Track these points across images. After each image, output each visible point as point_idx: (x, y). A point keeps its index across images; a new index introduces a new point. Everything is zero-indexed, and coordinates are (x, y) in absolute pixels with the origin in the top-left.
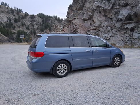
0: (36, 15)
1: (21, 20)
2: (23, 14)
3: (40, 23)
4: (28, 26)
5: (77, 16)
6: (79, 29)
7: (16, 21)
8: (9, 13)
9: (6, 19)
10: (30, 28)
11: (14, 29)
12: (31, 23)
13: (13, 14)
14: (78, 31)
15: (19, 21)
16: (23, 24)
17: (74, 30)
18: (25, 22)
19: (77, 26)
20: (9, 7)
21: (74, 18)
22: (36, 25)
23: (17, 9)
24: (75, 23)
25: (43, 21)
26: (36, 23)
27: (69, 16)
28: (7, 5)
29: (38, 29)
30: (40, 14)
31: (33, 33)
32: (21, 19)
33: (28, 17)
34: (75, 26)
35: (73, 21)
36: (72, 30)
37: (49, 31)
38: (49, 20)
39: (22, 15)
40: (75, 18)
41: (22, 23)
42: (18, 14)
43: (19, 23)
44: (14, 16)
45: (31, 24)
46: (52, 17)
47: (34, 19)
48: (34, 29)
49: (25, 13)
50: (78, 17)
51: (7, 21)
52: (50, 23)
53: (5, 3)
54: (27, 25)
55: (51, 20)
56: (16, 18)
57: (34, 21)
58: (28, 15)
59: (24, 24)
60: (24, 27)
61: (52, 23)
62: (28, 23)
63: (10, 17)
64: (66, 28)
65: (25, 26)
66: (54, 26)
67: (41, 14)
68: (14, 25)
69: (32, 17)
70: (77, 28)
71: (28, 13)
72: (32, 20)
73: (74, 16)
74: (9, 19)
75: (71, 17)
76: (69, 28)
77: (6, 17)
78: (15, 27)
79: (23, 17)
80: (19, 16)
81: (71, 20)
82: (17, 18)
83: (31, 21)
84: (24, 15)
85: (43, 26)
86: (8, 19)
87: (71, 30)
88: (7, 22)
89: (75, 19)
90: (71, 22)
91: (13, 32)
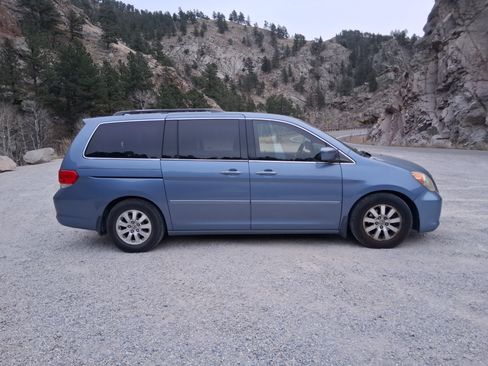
0: (331, 41)
1: (282, 64)
2: (290, 41)
3: (342, 65)
4: (303, 80)
5: (467, 22)
6: (468, 77)
7: (267, 67)
8: (249, 45)
9: (240, 65)
10: (307, 87)
11: (259, 93)
12: (311, 67)
13: (260, 46)
14: (462, 86)
15: (276, 67)
16: (287, 77)
17: (450, 80)
18: (293, 69)
19: (464, 63)
20: (249, 24)
21: (455, 34)
22: (326, 74)
23: (273, 26)
24: (456, 52)
25: (352, 58)
26: (327, 66)
27: (434, 25)
28: (246, 19)
29: (331, 87)
30: (344, 32)
31: (315, 103)
32: (283, 58)
33: (305, 48)
34: (452, 66)
35: (446, 43)
36: (439, 81)
37: (370, 91)
38: (376, 51)
39: (285, 45)
40: (460, 29)
41: (284, 71)
42: (274, 43)
43: (276, 74)
44: (263, 51)
45: (311, 71)
46: (386, 38)
47: (324, 54)
48: (318, 88)
49: (297, 36)
50: (470, 28)
51: (244, 70)
52: (379, 61)
53: (238, 14)
54: (297, 75)
55: (381, 51)
56: (268, 57)
57: (322, 60)
58: (305, 42)
59: (291, 74)
60: (290, 86)
61: (385, 59)
62: (302, 70)
63: (250, 55)
64: (416, 75)
65: (293, 80)
66: (387, 71)
67: (351, 31)
68: (260, 81)
69: (318, 46)
70: (462, 71)
71: (303, 37)
72: (314, 58)
73: (456, 25)
74: (248, 63)
75: (442, 31)
76: (428, 75)
77: (240, 58)
78: (263, 85)
79: (288, 54)
80: (277, 51)
81: (438, 43)
82: (270, 57)
83: (313, 63)
84: (291, 45)
85: (350, 74)
86: (246, 65)
87: (436, 83)
88: (241, 73)
89: (457, 35)
90: (438, 51)
91: (256, 104)
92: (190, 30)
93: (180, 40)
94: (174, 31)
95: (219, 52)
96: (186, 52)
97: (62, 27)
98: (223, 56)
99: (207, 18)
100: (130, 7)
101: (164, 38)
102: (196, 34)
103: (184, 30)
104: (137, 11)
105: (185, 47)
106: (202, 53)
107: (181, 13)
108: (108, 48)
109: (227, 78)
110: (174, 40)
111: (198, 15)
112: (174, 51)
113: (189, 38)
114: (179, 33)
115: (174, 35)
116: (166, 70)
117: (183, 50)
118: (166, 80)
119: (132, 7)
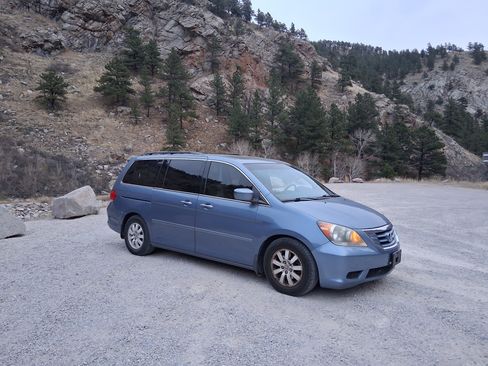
92: (438, 64)
93: (425, 76)
94: (420, 67)
95: (473, 86)
96: (431, 87)
97: (305, 76)
98: (477, 89)
99: (461, 50)
100: (378, 49)
101: (407, 76)
102: (445, 68)
103: (431, 66)
104: (384, 52)
105: (431, 83)
106: (450, 88)
107: (430, 49)
108: (343, 91)
109: (479, 113)
110: (419, 76)
111: (450, 48)
112: (418, 88)
113: (437, 73)
114: (425, 69)
115: (419, 72)
116: (397, 108)
117: (428, 85)
118: (396, 118)
119: (380, 49)
